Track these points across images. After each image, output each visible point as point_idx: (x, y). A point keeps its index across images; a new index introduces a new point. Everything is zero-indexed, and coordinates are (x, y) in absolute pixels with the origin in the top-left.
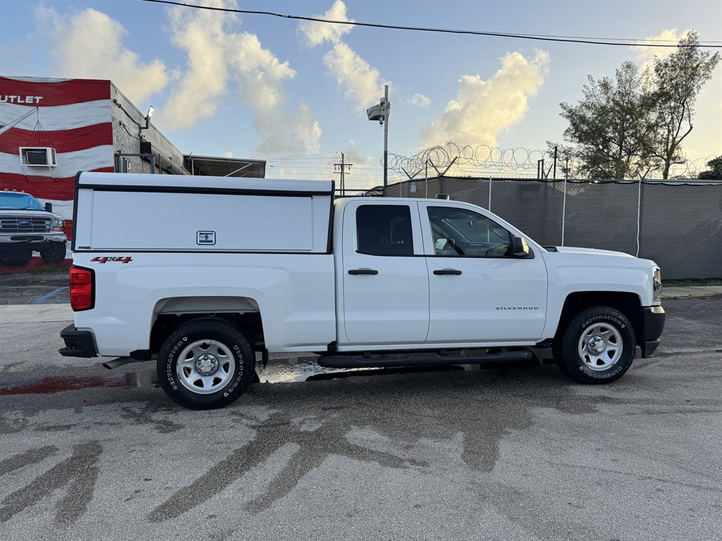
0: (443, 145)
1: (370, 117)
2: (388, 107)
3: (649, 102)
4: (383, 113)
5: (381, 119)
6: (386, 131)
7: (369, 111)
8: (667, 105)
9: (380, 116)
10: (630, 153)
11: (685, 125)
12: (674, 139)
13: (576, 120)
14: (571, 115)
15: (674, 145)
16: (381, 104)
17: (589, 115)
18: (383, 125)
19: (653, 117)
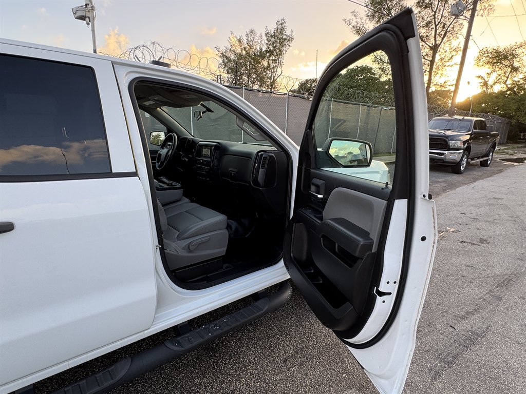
0: (148, 44)
1: (76, 16)
2: (93, 9)
3: (262, 55)
4: (88, 14)
5: (88, 20)
6: (93, 31)
7: (74, 11)
8: (271, 58)
9: (86, 17)
10: (253, 83)
11: (279, 70)
12: (274, 77)
13: (226, 60)
14: (223, 56)
15: (274, 81)
16: (86, 5)
17: (232, 57)
18: (90, 25)
19: (265, 63)
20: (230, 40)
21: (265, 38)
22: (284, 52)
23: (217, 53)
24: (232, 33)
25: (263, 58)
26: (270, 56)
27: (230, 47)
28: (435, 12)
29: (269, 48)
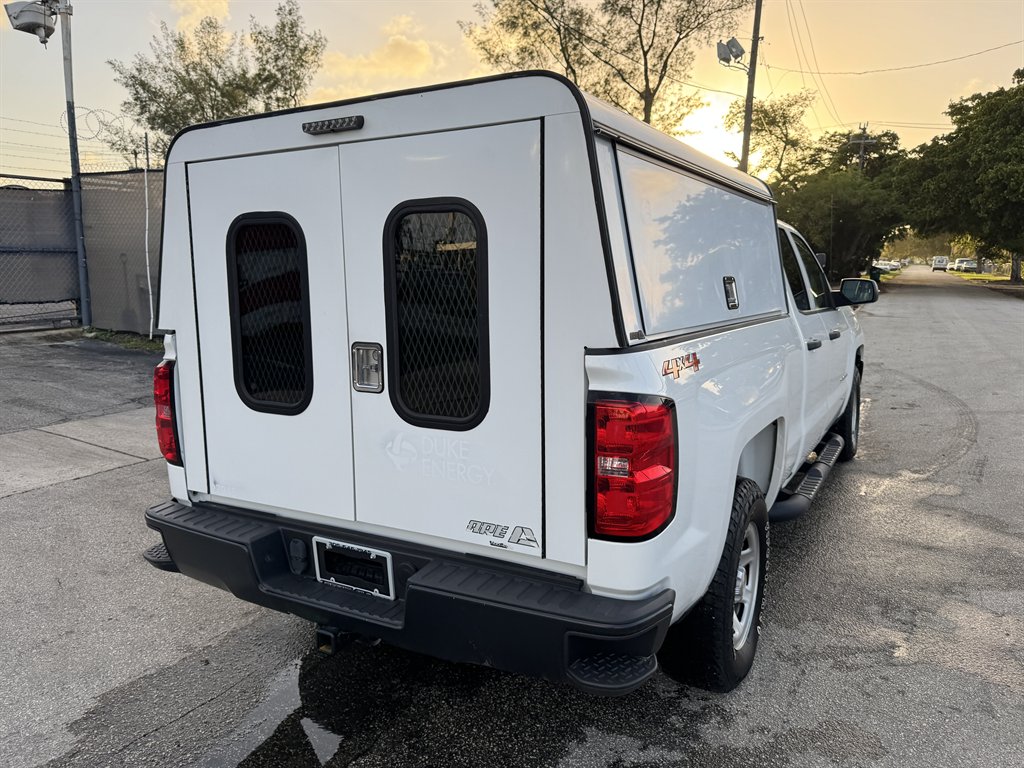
1: (17, 22)
3: (249, 86)
5: (41, 32)
7: (15, 11)
9: (40, 26)
13: (143, 94)
16: (45, 2)
17: (162, 85)
20: (154, 43)
21: (252, 45)
22: (306, 81)
23: (117, 75)
24: (164, 26)
25: (253, 93)
26: (270, 89)
27: (153, 60)
28: (640, 25)
29: (264, 70)
